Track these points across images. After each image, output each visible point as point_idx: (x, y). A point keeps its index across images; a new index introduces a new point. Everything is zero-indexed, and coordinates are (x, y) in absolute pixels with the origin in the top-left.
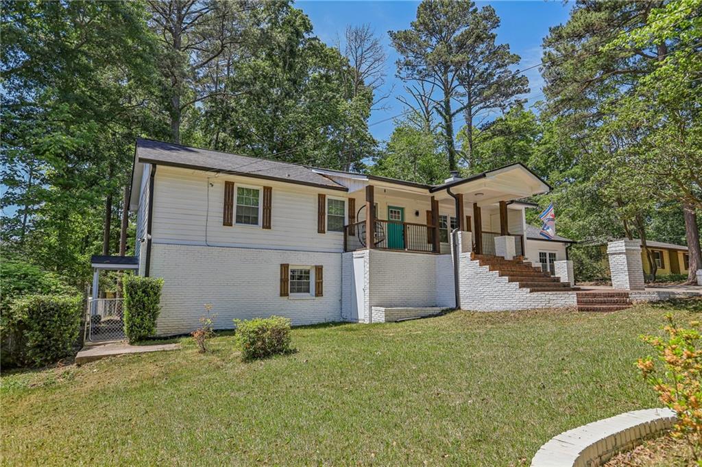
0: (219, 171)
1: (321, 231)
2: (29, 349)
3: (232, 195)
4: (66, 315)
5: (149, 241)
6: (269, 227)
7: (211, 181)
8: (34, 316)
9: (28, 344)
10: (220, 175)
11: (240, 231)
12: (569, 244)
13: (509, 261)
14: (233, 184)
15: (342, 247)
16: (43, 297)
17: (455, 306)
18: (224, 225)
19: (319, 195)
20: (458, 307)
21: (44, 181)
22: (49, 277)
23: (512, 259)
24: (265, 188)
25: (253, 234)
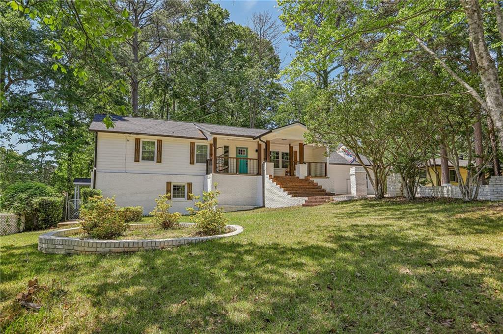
0: (130, 133)
1: (192, 163)
2: (40, 221)
3: (139, 146)
4: (55, 206)
5: (95, 171)
6: (161, 162)
7: (128, 138)
8: (41, 206)
9: (39, 219)
10: (131, 135)
11: (144, 165)
13: (303, 180)
14: (140, 139)
15: (205, 172)
16: (44, 198)
17: (262, 205)
18: (135, 161)
19: (191, 143)
20: (264, 206)
21: (50, 139)
22: (49, 189)
23: (304, 178)
24: (158, 140)
25: (151, 166)
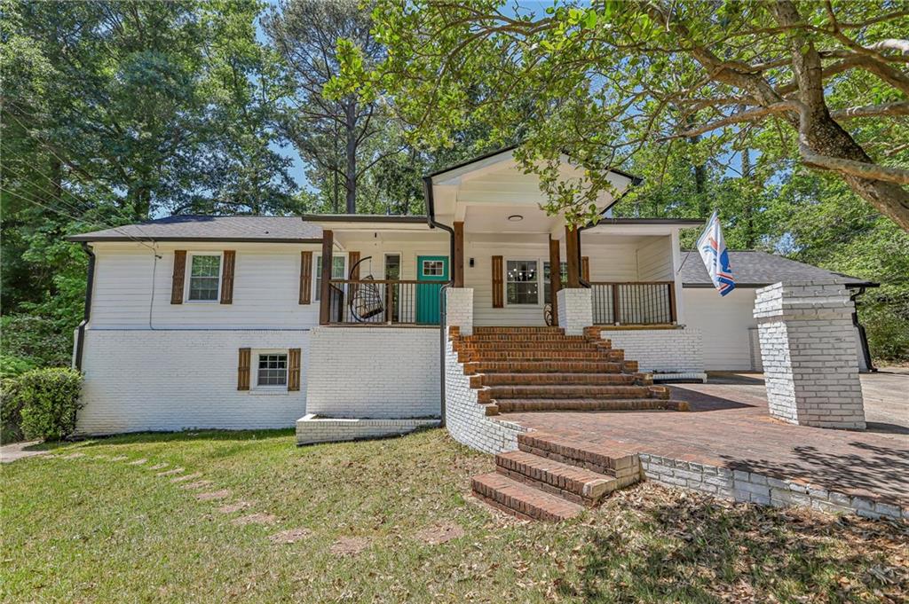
1: (304, 301)
3: (184, 267)
5: (82, 328)
6: (230, 302)
7: (158, 252)
11: (194, 311)
12: (857, 290)
13: (574, 339)
14: (185, 252)
17: (441, 422)
18: (172, 303)
19: (303, 252)
20: (443, 424)
23: (580, 332)
24: (226, 252)
25: (209, 311)
